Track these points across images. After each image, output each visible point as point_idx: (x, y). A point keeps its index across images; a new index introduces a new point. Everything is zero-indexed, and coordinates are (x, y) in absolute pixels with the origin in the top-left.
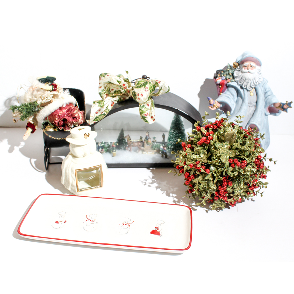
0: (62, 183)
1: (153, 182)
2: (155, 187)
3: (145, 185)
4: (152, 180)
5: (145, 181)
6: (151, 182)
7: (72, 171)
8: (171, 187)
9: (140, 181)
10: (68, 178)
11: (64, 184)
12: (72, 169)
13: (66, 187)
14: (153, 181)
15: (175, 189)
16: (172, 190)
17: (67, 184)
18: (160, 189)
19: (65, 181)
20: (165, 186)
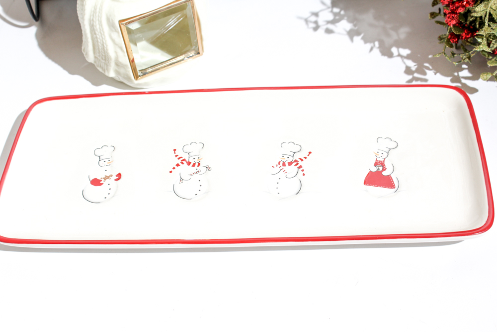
0: (87, 59)
1: (337, 18)
2: (345, 33)
3: (316, 28)
4: (332, 11)
5: (313, 18)
6: (330, 17)
7: (111, 25)
8: (388, 26)
9: (300, 18)
10: (103, 45)
11: (95, 62)
12: (108, 20)
13: (101, 70)
14: (335, 14)
15: (404, 32)
16: (394, 36)
17: (103, 61)
18: (360, 37)
19: (94, 53)
20: (371, 25)
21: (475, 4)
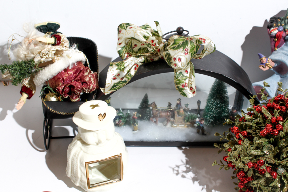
0: (67, 175)
1: (188, 170)
2: (191, 178)
3: (177, 174)
4: (186, 166)
5: (177, 169)
6: (185, 169)
7: (81, 163)
8: (212, 178)
9: (170, 167)
10: (76, 171)
11: (71, 177)
12: (80, 161)
13: (73, 181)
14: (187, 168)
15: (219, 182)
16: (214, 184)
17: (75, 178)
18: (198, 182)
19: (71, 173)
20: (204, 176)
21: (253, 180)
